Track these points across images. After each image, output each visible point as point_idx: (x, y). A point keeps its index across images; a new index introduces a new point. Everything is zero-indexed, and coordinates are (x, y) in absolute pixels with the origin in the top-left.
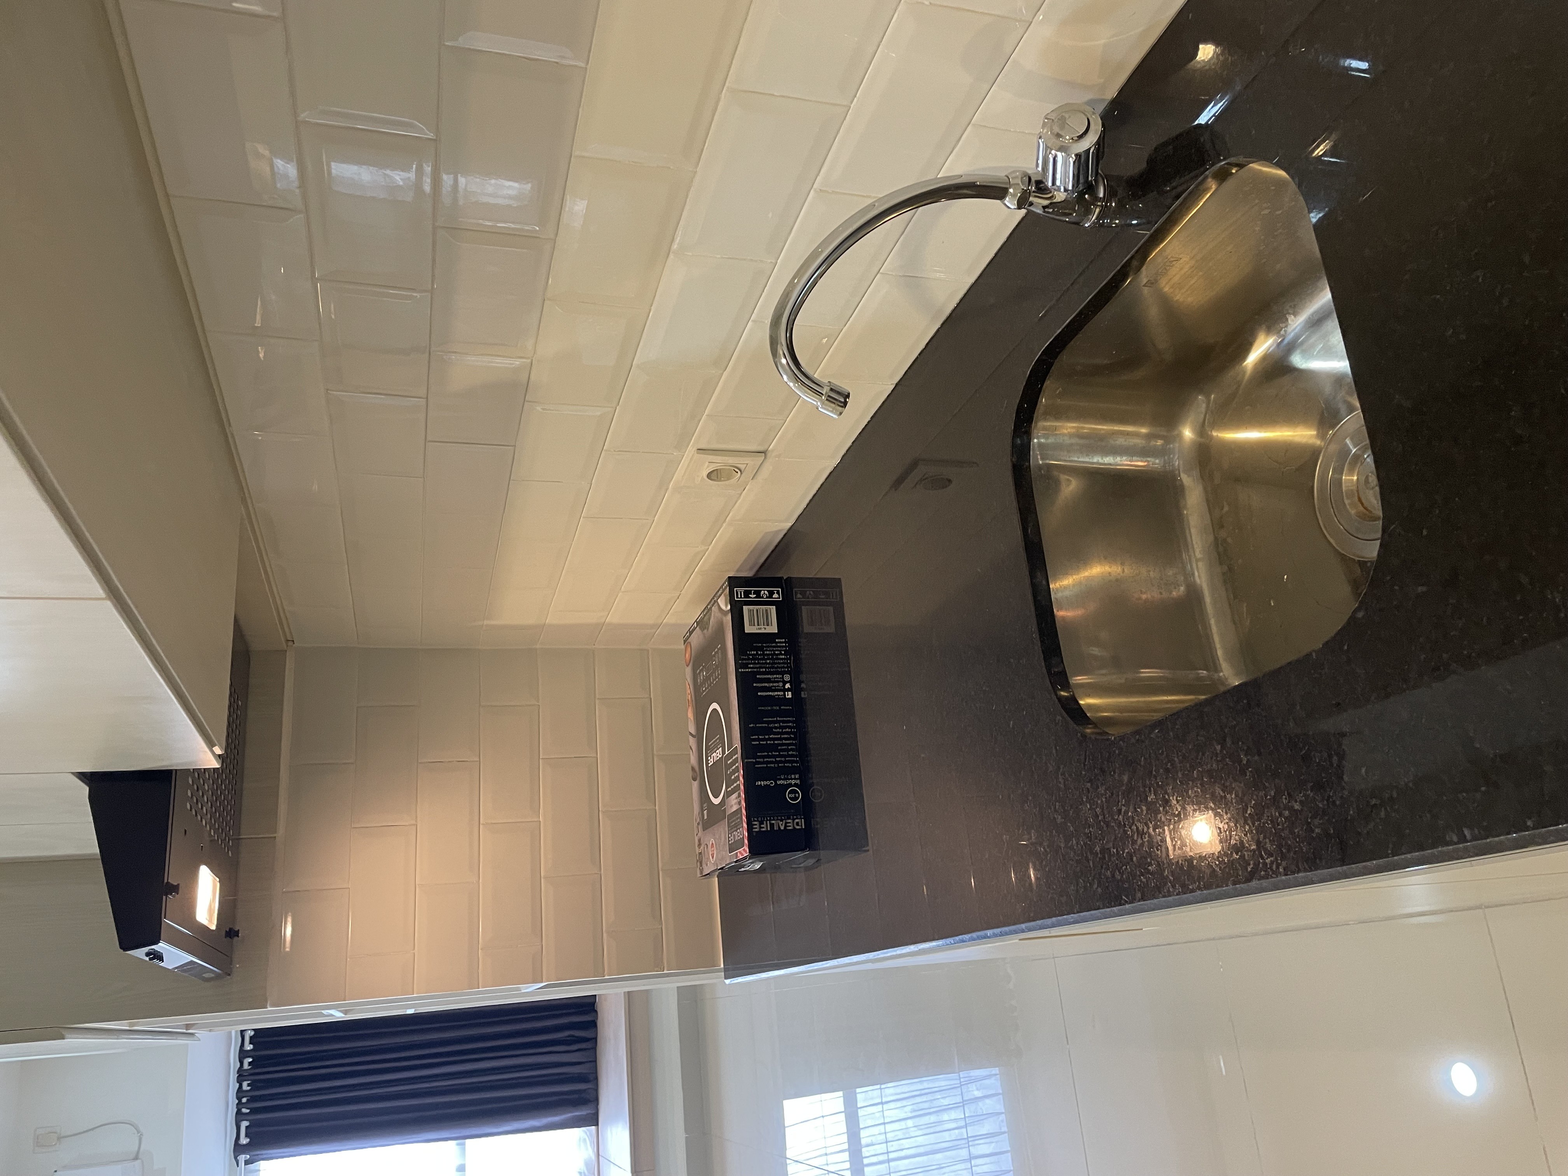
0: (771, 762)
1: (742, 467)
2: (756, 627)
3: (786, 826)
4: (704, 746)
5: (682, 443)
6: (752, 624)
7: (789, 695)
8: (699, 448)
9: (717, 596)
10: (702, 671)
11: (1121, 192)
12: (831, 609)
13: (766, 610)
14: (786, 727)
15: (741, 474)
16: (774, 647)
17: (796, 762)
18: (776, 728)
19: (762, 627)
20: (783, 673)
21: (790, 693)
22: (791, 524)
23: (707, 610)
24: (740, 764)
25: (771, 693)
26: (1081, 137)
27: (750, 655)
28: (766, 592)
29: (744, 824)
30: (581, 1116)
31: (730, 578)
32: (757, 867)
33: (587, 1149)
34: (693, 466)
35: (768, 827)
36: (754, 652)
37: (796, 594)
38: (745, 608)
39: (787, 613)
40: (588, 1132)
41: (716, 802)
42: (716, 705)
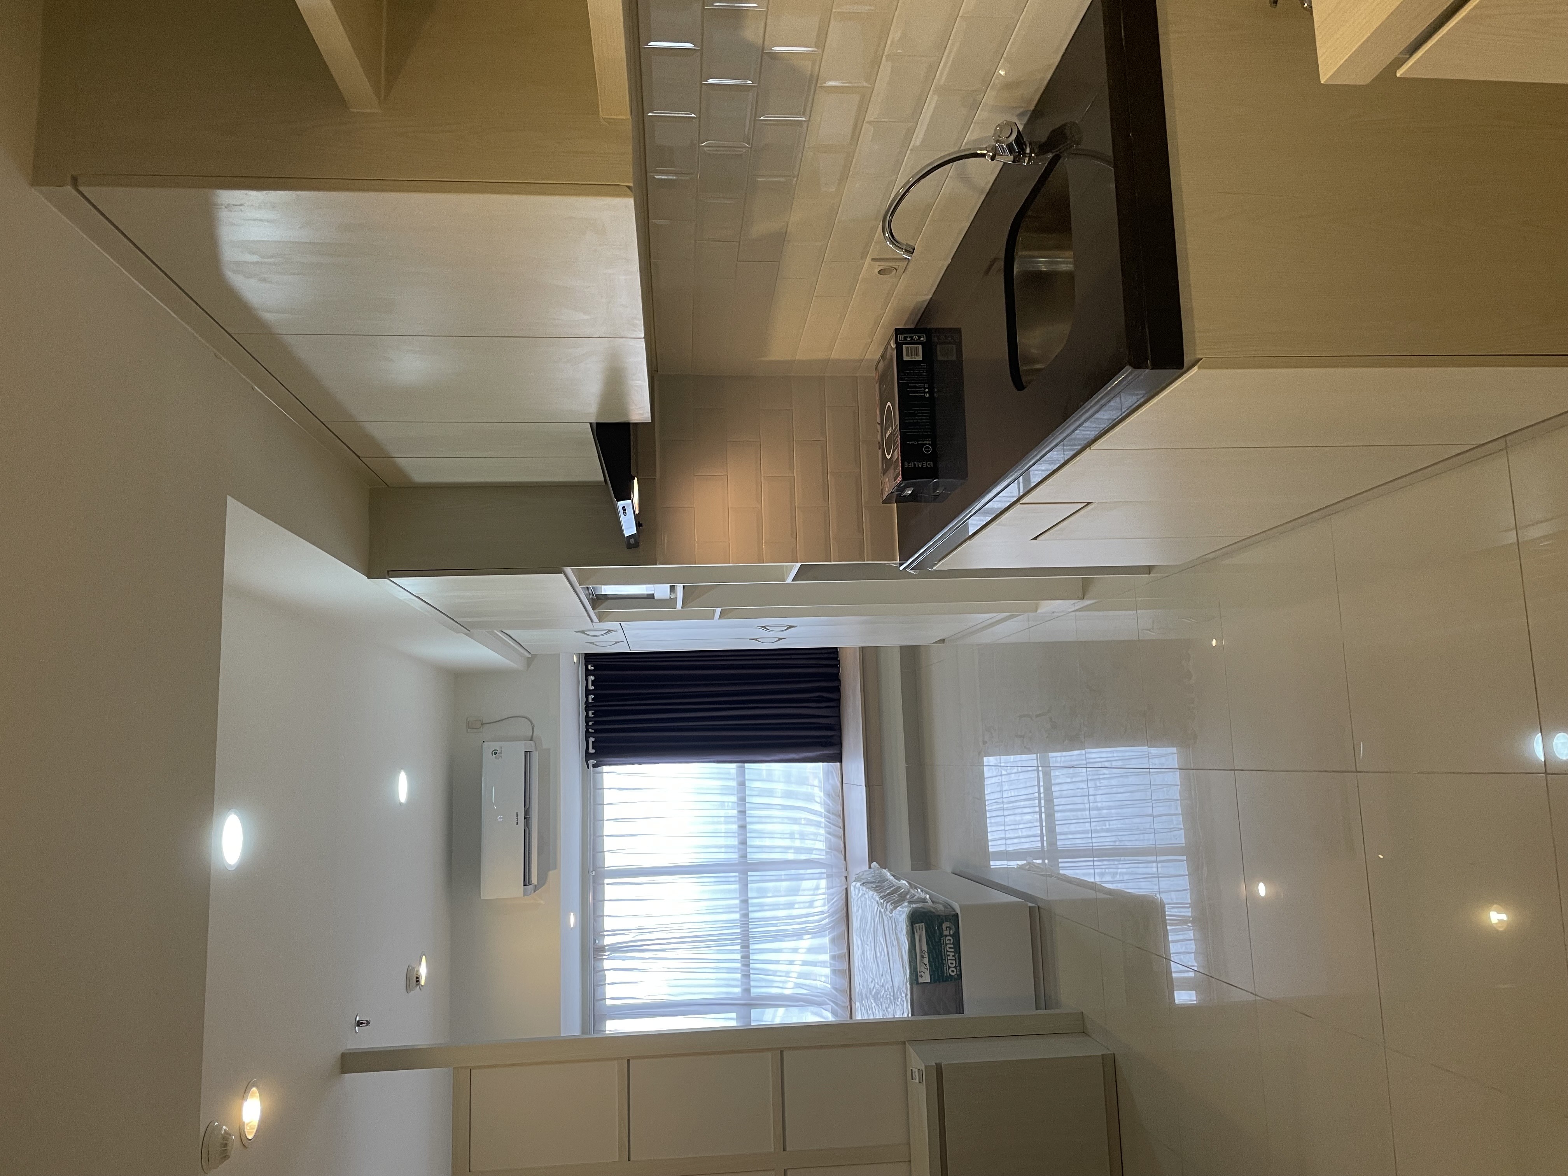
0: (916, 432)
1: (896, 267)
2: (911, 357)
3: (922, 465)
4: (884, 428)
5: (864, 256)
6: (907, 355)
7: (927, 395)
8: (873, 258)
9: (890, 340)
10: (883, 385)
11: (1036, 150)
12: (954, 346)
13: (916, 347)
14: (925, 413)
15: (897, 271)
16: (920, 368)
17: (930, 432)
18: (919, 413)
19: (914, 357)
20: (924, 383)
21: (928, 394)
22: (931, 297)
23: (886, 349)
24: (899, 433)
25: (917, 394)
26: (1009, 136)
27: (906, 373)
28: (917, 337)
29: (900, 464)
30: (830, 754)
31: (896, 330)
32: (910, 492)
33: (834, 779)
34: (869, 268)
35: (913, 466)
36: (908, 371)
37: (934, 337)
38: (904, 346)
39: (928, 349)
40: (834, 764)
41: (888, 457)
42: (889, 404)
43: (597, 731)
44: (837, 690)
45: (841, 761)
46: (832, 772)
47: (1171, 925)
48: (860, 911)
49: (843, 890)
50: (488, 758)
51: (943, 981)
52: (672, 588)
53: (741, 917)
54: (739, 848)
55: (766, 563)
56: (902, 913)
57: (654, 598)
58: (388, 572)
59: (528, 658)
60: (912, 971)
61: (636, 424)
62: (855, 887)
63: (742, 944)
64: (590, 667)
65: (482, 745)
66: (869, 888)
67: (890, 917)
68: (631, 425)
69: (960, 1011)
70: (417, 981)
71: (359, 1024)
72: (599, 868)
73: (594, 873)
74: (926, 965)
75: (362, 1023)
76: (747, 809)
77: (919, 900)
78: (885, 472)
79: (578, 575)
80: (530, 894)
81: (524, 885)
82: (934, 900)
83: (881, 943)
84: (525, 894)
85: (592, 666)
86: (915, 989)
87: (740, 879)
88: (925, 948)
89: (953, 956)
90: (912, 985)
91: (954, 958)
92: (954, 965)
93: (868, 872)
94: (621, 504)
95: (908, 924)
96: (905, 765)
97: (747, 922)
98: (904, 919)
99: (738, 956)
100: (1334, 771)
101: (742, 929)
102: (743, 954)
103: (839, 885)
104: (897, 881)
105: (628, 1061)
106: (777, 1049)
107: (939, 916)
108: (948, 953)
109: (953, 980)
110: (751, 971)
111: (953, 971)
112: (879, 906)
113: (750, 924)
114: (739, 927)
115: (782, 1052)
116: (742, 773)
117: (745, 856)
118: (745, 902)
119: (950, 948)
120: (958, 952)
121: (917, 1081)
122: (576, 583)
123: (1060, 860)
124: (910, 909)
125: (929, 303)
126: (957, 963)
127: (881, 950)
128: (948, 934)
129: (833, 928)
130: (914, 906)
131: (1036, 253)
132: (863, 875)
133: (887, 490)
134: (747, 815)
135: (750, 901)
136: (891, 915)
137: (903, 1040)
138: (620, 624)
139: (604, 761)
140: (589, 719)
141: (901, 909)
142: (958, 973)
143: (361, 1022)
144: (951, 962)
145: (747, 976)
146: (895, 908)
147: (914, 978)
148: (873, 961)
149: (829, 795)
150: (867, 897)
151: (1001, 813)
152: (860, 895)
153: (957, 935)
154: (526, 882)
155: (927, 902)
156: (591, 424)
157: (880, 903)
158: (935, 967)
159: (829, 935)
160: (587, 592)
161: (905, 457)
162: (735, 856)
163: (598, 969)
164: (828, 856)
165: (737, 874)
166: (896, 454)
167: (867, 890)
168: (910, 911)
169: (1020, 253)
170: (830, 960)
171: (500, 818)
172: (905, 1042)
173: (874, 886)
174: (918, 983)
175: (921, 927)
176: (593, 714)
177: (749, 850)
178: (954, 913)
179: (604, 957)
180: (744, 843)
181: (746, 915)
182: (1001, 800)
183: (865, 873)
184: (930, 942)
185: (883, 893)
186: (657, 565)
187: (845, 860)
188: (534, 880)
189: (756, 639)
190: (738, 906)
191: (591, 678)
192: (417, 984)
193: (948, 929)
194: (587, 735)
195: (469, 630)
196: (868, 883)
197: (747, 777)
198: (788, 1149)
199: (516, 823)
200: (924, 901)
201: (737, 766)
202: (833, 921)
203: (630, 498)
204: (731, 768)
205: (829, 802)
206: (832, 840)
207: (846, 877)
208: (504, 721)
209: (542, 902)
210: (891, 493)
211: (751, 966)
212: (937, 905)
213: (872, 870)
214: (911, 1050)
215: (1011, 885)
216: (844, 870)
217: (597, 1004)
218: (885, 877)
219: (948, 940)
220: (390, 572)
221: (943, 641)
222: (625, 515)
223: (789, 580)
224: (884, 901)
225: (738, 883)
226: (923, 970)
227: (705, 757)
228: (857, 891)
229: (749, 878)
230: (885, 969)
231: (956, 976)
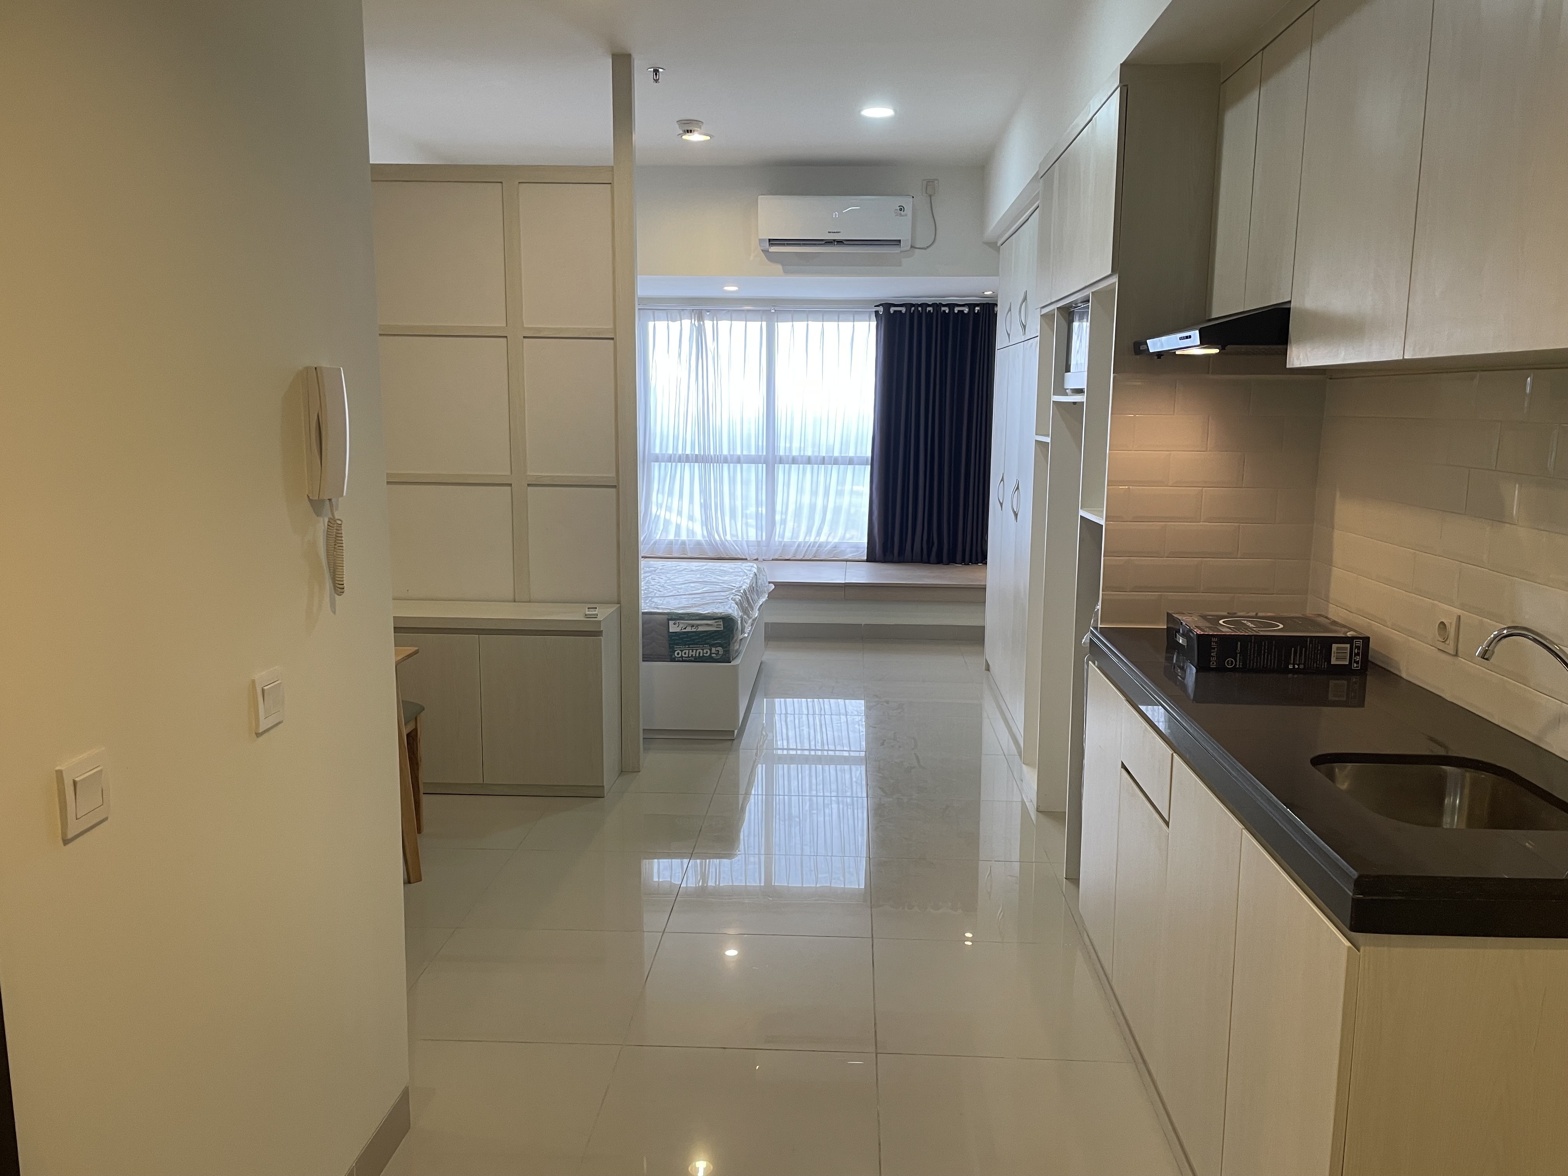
0: (1251, 652)
1: (1447, 642)
2: (1336, 652)
3: (1213, 656)
4: (1252, 618)
5: (1463, 607)
6: (1338, 648)
7: (1291, 667)
8: (1461, 616)
9: (1355, 631)
10: (1302, 620)
13: (1346, 659)
14: (1271, 663)
15: (1442, 642)
16: (1322, 661)
17: (1249, 666)
18: (1271, 657)
19: (1335, 655)
20: (1305, 664)
21: (1292, 667)
22: (1405, 677)
23: (1345, 626)
24: (1250, 634)
25: (1292, 656)
27: (1318, 646)
28: (1358, 659)
29: (1215, 633)
30: (876, 549)
31: (1368, 638)
32: (1181, 642)
33: (851, 553)
34: (1448, 612)
35: (1213, 646)
36: (1319, 648)
37: (1356, 678)
38: (1348, 646)
39: (1342, 671)
40: (865, 554)
41: (1221, 622)
42: (1281, 626)
43: (912, 315)
44: (939, 561)
45: (868, 561)
46: (857, 551)
47: (701, 864)
48: (731, 571)
49: (745, 556)
50: (895, 202)
51: (670, 644)
52: (1080, 391)
53: (724, 455)
54: (789, 456)
55: (1107, 489)
56: (732, 609)
57: (1066, 372)
58: (1127, 86)
59: (996, 243)
60: (680, 615)
61: (1285, 354)
62: (752, 566)
63: (699, 456)
64: (977, 308)
65: (909, 196)
66: (752, 580)
67: (728, 598)
68: (1285, 346)
69: (645, 658)
70: (688, 131)
71: (656, 71)
72: (777, 318)
73: (773, 311)
74: (685, 628)
75: (656, 75)
76: (826, 465)
77: (743, 627)
78: (1204, 617)
79: (1109, 290)
80: (760, 245)
81: (769, 240)
82: (743, 641)
83: (703, 588)
84: (761, 241)
85: (978, 310)
86: (663, 616)
87: (760, 457)
88: (700, 629)
89: (692, 655)
90: (667, 615)
91: (690, 656)
92: (684, 655)
93: (765, 581)
94: (1195, 334)
95: (723, 614)
96: (863, 623)
97: (719, 462)
98: (726, 610)
99: (688, 452)
100: (876, 1032)
101: (713, 456)
102: (690, 456)
103: (750, 552)
104: (758, 607)
105: (612, 339)
106: (618, 483)
107: (729, 645)
108: (694, 651)
109: (670, 654)
110: (674, 464)
111: (678, 654)
112: (737, 588)
113: (718, 464)
114: (715, 454)
115: (615, 487)
116: (861, 462)
117: (781, 461)
118: (738, 460)
119: (700, 653)
120: (696, 661)
121: (587, 613)
122: (1094, 289)
123: (764, 765)
124: (737, 617)
125: (1397, 675)
126: (686, 659)
127: (697, 587)
128: (712, 652)
129: (710, 544)
130: (739, 622)
131: (1467, 791)
132: (763, 575)
133: (1184, 618)
134: (820, 466)
135: (739, 466)
136: (730, 599)
137: (622, 603)
138: (1038, 336)
139: (881, 323)
140: (924, 306)
141: (736, 608)
142: (676, 659)
143: (658, 74)
144: (687, 653)
145: (670, 459)
146: (737, 604)
147: (674, 617)
148: (686, 579)
149: (835, 547)
150: (744, 578)
151: (811, 712)
152: (745, 571)
153: (711, 660)
154: (772, 242)
155: (741, 634)
156: (1290, 302)
157: (740, 589)
158: (683, 638)
159: (705, 540)
160: (1079, 302)
161: (1224, 639)
162: (782, 453)
163: (682, 313)
164: (777, 543)
165: (765, 453)
166: (1225, 628)
167: (751, 578)
168: (734, 617)
169: (1469, 775)
170: (681, 540)
171: (836, 214)
172: (620, 603)
173: (754, 586)
174: (669, 620)
175: (719, 626)
176: (930, 311)
177: (787, 466)
178: (731, 660)
179: (693, 320)
180: (794, 461)
181: (726, 460)
182: (823, 712)
183: (765, 578)
184: (706, 634)
185: (748, 593)
186: (1113, 373)
187: (773, 560)
188: (774, 249)
189: (1002, 480)
190: (735, 453)
191: (966, 310)
192: (685, 131)
193: (717, 652)
194: (908, 306)
195: (1042, 177)
196: (757, 579)
197: (857, 466)
198: (530, 488)
199: (830, 231)
200: (743, 632)
201: (869, 457)
202: (717, 544)
203: (1202, 343)
204: (867, 451)
205: (829, 547)
206: (792, 548)
207: (757, 560)
208: (932, 219)
209: (752, 258)
210: (1181, 623)
211: (679, 464)
212: (738, 645)
213: (767, 584)
214: (612, 610)
215: (752, 716)
216: (764, 558)
217: (650, 312)
218: (761, 596)
219: (707, 652)
220: (1126, 88)
221: (988, 669)
222: (1181, 339)
223: (1082, 513)
224: (742, 593)
225: (757, 454)
226: (681, 626)
227: (879, 425)
228: (749, 568)
229: (760, 465)
230: (680, 591)
231: (673, 656)
